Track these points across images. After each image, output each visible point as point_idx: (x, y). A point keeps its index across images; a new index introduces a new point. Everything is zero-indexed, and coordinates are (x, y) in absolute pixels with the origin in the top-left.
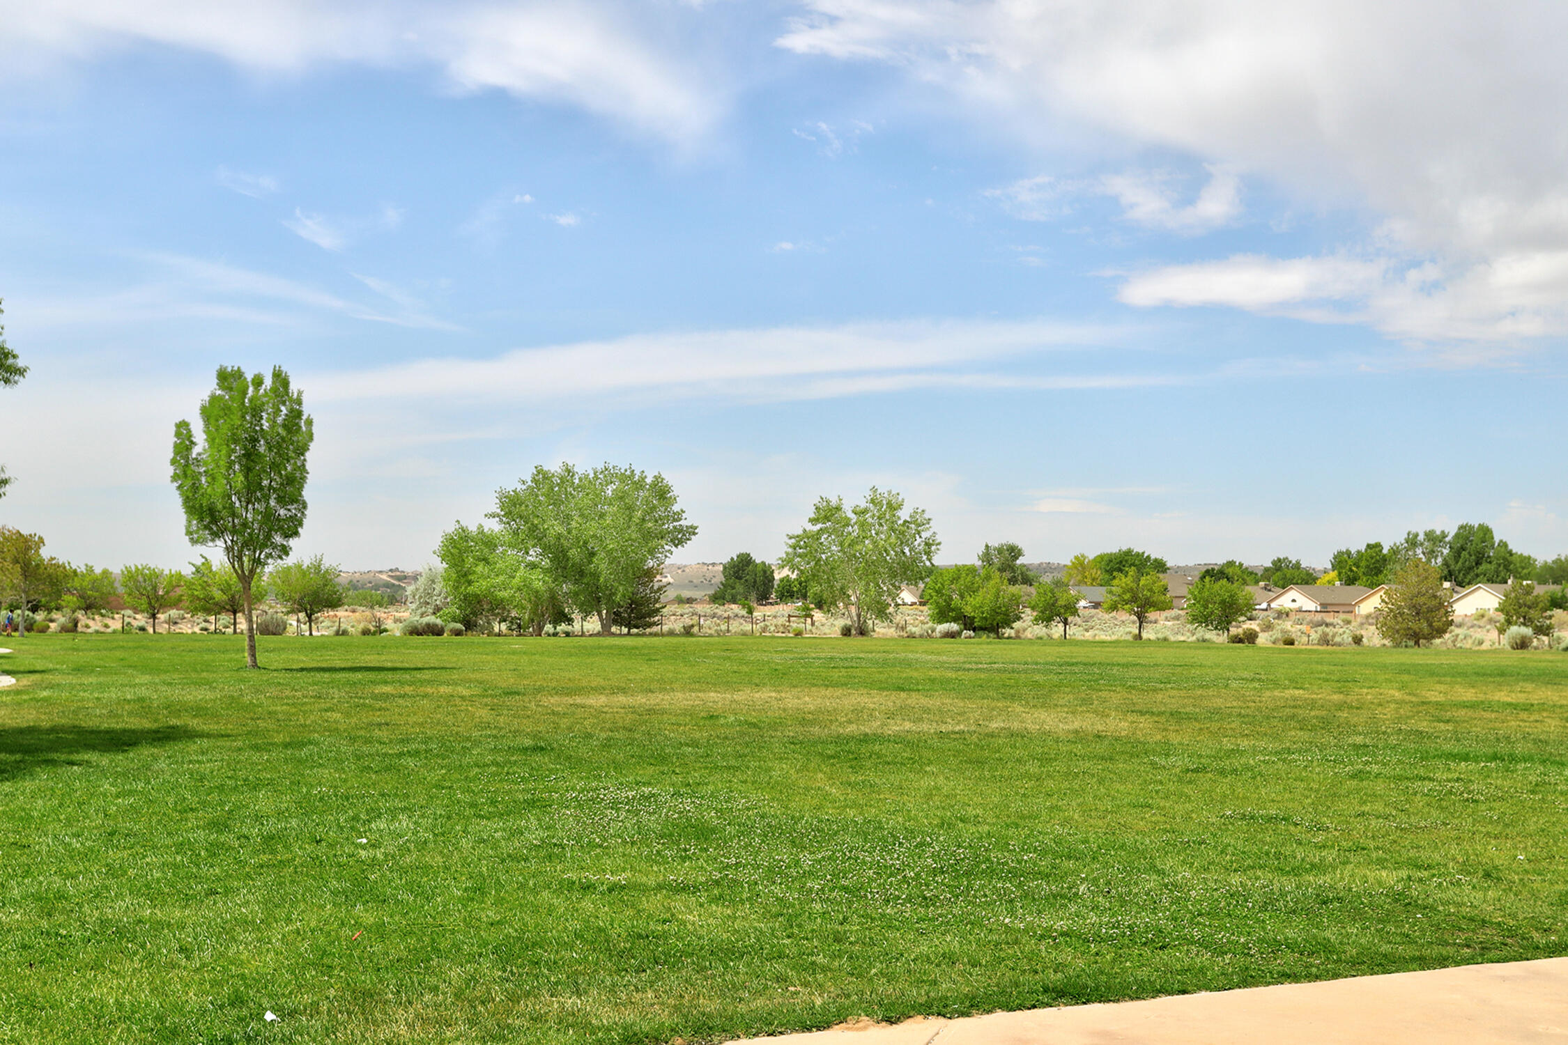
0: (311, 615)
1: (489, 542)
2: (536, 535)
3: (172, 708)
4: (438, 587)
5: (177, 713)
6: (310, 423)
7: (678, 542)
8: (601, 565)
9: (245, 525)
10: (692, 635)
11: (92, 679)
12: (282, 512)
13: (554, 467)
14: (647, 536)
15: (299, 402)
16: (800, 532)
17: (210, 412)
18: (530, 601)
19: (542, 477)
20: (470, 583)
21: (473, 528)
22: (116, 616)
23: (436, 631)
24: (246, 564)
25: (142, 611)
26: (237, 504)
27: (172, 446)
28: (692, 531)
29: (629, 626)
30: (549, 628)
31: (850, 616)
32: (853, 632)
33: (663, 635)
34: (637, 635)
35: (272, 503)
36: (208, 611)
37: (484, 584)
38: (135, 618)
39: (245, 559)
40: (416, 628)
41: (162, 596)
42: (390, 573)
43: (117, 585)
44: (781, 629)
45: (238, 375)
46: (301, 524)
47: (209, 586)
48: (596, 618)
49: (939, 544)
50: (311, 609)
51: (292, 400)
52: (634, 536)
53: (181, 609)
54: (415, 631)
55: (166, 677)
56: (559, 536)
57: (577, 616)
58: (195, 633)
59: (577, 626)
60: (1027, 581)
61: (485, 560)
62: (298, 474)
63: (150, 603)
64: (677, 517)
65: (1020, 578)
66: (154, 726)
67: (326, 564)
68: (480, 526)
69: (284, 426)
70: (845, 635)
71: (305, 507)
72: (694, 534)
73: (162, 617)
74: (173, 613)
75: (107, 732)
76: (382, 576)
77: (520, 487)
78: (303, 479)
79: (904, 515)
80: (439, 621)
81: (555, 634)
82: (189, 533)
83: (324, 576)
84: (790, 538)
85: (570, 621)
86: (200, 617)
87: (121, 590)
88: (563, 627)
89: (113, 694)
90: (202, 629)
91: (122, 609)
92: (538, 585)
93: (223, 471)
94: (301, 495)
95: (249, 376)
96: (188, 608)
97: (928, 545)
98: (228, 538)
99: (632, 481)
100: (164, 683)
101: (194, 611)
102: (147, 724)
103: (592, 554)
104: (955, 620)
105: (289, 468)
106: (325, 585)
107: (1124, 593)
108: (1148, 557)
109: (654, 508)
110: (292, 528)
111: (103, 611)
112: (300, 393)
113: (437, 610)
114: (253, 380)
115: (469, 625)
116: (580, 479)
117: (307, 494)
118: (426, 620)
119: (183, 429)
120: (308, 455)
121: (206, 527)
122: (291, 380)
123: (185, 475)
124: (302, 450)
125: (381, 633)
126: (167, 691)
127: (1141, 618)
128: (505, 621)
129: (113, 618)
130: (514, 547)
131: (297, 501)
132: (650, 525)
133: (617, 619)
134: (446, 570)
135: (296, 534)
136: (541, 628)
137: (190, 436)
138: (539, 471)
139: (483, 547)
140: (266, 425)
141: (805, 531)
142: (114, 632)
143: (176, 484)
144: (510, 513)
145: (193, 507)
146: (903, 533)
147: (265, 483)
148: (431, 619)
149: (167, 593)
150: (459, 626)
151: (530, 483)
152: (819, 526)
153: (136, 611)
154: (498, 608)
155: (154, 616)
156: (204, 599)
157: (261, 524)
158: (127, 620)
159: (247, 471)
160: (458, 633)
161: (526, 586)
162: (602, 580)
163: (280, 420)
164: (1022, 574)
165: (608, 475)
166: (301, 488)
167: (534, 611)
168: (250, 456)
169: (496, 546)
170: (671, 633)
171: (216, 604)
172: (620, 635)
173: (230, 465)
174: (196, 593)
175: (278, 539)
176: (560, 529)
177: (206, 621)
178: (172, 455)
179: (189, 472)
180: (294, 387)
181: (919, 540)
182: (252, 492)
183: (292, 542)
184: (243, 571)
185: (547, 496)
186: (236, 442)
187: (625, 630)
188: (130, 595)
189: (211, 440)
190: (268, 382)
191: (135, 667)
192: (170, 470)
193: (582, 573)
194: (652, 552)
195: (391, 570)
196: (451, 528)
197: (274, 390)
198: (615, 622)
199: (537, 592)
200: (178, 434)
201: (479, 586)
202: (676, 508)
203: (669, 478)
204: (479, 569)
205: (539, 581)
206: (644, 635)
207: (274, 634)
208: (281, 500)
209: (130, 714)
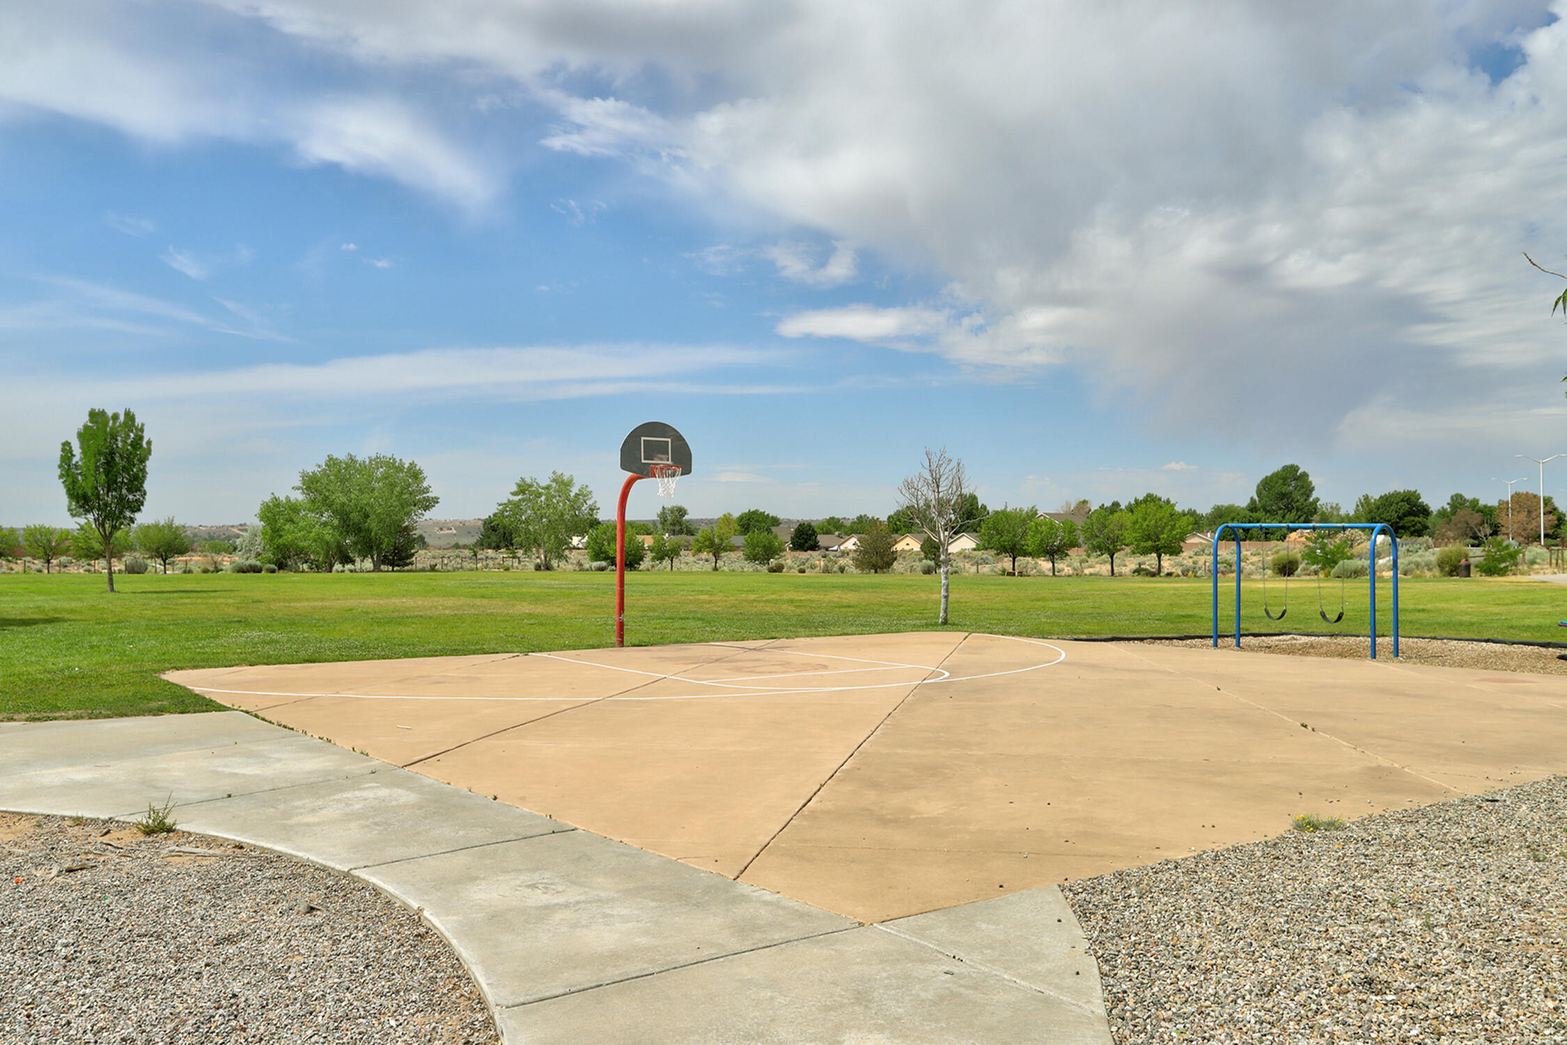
0: (166, 559)
1: (294, 508)
2: (327, 503)
3: (55, 610)
4: (258, 539)
5: (60, 613)
6: (149, 443)
7: (426, 508)
8: (373, 524)
9: (106, 505)
10: (437, 571)
11: (8, 598)
12: (131, 497)
13: (341, 456)
14: (405, 504)
15: (142, 430)
16: (506, 501)
17: (84, 435)
18: (323, 549)
19: (332, 462)
20: (281, 536)
21: (283, 499)
22: (19, 562)
23: (257, 570)
24: (107, 528)
25: (39, 558)
26: (101, 492)
27: (59, 456)
28: (435, 501)
29: (393, 565)
30: (338, 566)
31: (541, 559)
32: (542, 568)
33: (416, 571)
34: (399, 571)
35: (124, 491)
36: (88, 557)
37: (290, 537)
38: (33, 563)
39: (107, 526)
40: (242, 568)
41: (55, 547)
42: (240, 527)
43: (20, 539)
44: (497, 566)
45: (103, 413)
46: (142, 504)
47: (90, 539)
48: (370, 560)
49: (599, 509)
50: (166, 555)
51: (137, 429)
52: (395, 504)
53: (69, 556)
54: (242, 570)
55: (53, 597)
56: (343, 504)
57: (358, 560)
58: (80, 573)
59: (358, 565)
60: (690, 532)
61: (292, 521)
62: (141, 475)
63: (45, 553)
64: (427, 490)
65: (685, 530)
66: (46, 617)
67: (177, 523)
68: (287, 498)
69: (131, 445)
70: (537, 570)
71: (145, 494)
72: (437, 502)
73: (54, 562)
74: (63, 559)
75: (20, 620)
76: (233, 530)
77: (317, 469)
78: (144, 477)
79: (574, 490)
80: (258, 563)
81: (343, 571)
82: (70, 510)
83: (175, 532)
84: (500, 505)
85: (353, 562)
86: (84, 562)
87: (24, 543)
88: (350, 566)
89: (22, 605)
90: (86, 571)
91: (24, 556)
92: (328, 537)
93: (92, 472)
94: (142, 486)
95: (110, 414)
96: (74, 555)
97: (592, 510)
98: (96, 512)
99: (393, 466)
100: (53, 600)
101: (78, 558)
102: (42, 617)
103: (367, 516)
104: (605, 559)
105: (135, 470)
106: (176, 539)
107: (705, 541)
108: (768, 515)
109: (409, 485)
110: (137, 507)
111: (10, 558)
112: (143, 425)
113: (258, 554)
114: (112, 417)
115: (281, 566)
116: (360, 465)
117: (146, 486)
118: (249, 562)
119: (66, 447)
120: (147, 463)
121: (81, 507)
122: (136, 417)
123: (68, 475)
124: (143, 460)
125: (218, 572)
126: (55, 604)
127: (717, 557)
128: (306, 562)
129: (16, 563)
130: (313, 512)
131: (140, 490)
132: (406, 496)
133: (385, 561)
134: (264, 527)
135: (139, 510)
136: (331, 566)
137: (71, 451)
138: (331, 458)
139: (290, 512)
140: (120, 444)
141: (509, 500)
142: (17, 573)
143: (62, 480)
144: (310, 488)
145: (73, 494)
146: (575, 503)
147: (120, 480)
148: (253, 561)
149: (58, 544)
150: (273, 566)
151: (324, 467)
152: (520, 497)
153: (35, 558)
154: (302, 555)
155: (48, 562)
156: (87, 549)
157: (117, 504)
158: (27, 564)
159: (107, 473)
160: (273, 571)
161: (319, 539)
162: (373, 534)
163: (129, 441)
164: (687, 527)
165: (378, 462)
166: (143, 482)
167: (327, 556)
168: (110, 463)
169: (300, 510)
170: (423, 570)
171: (96, 552)
172: (388, 571)
173: (97, 468)
174: (80, 544)
175: (128, 514)
176: (344, 499)
177: (89, 565)
178: (59, 463)
179: (70, 473)
180: (138, 421)
181: (585, 506)
182: (111, 485)
183: (137, 515)
184: (105, 533)
185: (336, 476)
186: (100, 454)
187: (391, 568)
188: (30, 546)
189: (84, 452)
190: (122, 418)
191: (34, 593)
192: (58, 472)
193: (360, 530)
194: (408, 514)
195: (241, 525)
196: (268, 498)
197: (125, 423)
198: (383, 562)
199: (327, 543)
200: (63, 450)
201: (287, 538)
202: (425, 484)
203: (420, 464)
204: (287, 527)
205: (329, 535)
206: (404, 571)
207: (139, 573)
208: (130, 490)
209: (32, 613)
